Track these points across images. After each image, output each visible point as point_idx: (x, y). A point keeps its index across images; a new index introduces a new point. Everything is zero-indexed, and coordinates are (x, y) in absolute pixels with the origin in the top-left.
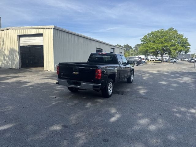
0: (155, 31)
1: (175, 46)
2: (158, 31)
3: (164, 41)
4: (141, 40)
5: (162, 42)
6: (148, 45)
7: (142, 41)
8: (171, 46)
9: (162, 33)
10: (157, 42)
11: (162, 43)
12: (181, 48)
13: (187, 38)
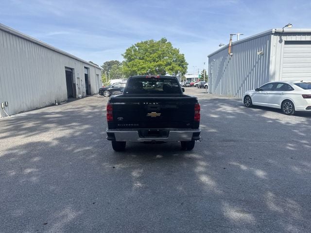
0: (142, 43)
1: (171, 65)
2: (146, 43)
3: (157, 58)
4: (122, 55)
5: (155, 59)
6: (135, 64)
7: (125, 57)
8: (166, 65)
9: (153, 46)
10: (148, 59)
11: (154, 61)
12: (178, 68)
13: (183, 55)
